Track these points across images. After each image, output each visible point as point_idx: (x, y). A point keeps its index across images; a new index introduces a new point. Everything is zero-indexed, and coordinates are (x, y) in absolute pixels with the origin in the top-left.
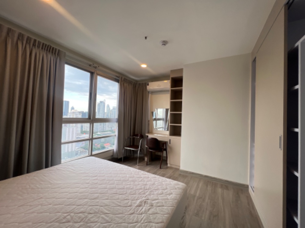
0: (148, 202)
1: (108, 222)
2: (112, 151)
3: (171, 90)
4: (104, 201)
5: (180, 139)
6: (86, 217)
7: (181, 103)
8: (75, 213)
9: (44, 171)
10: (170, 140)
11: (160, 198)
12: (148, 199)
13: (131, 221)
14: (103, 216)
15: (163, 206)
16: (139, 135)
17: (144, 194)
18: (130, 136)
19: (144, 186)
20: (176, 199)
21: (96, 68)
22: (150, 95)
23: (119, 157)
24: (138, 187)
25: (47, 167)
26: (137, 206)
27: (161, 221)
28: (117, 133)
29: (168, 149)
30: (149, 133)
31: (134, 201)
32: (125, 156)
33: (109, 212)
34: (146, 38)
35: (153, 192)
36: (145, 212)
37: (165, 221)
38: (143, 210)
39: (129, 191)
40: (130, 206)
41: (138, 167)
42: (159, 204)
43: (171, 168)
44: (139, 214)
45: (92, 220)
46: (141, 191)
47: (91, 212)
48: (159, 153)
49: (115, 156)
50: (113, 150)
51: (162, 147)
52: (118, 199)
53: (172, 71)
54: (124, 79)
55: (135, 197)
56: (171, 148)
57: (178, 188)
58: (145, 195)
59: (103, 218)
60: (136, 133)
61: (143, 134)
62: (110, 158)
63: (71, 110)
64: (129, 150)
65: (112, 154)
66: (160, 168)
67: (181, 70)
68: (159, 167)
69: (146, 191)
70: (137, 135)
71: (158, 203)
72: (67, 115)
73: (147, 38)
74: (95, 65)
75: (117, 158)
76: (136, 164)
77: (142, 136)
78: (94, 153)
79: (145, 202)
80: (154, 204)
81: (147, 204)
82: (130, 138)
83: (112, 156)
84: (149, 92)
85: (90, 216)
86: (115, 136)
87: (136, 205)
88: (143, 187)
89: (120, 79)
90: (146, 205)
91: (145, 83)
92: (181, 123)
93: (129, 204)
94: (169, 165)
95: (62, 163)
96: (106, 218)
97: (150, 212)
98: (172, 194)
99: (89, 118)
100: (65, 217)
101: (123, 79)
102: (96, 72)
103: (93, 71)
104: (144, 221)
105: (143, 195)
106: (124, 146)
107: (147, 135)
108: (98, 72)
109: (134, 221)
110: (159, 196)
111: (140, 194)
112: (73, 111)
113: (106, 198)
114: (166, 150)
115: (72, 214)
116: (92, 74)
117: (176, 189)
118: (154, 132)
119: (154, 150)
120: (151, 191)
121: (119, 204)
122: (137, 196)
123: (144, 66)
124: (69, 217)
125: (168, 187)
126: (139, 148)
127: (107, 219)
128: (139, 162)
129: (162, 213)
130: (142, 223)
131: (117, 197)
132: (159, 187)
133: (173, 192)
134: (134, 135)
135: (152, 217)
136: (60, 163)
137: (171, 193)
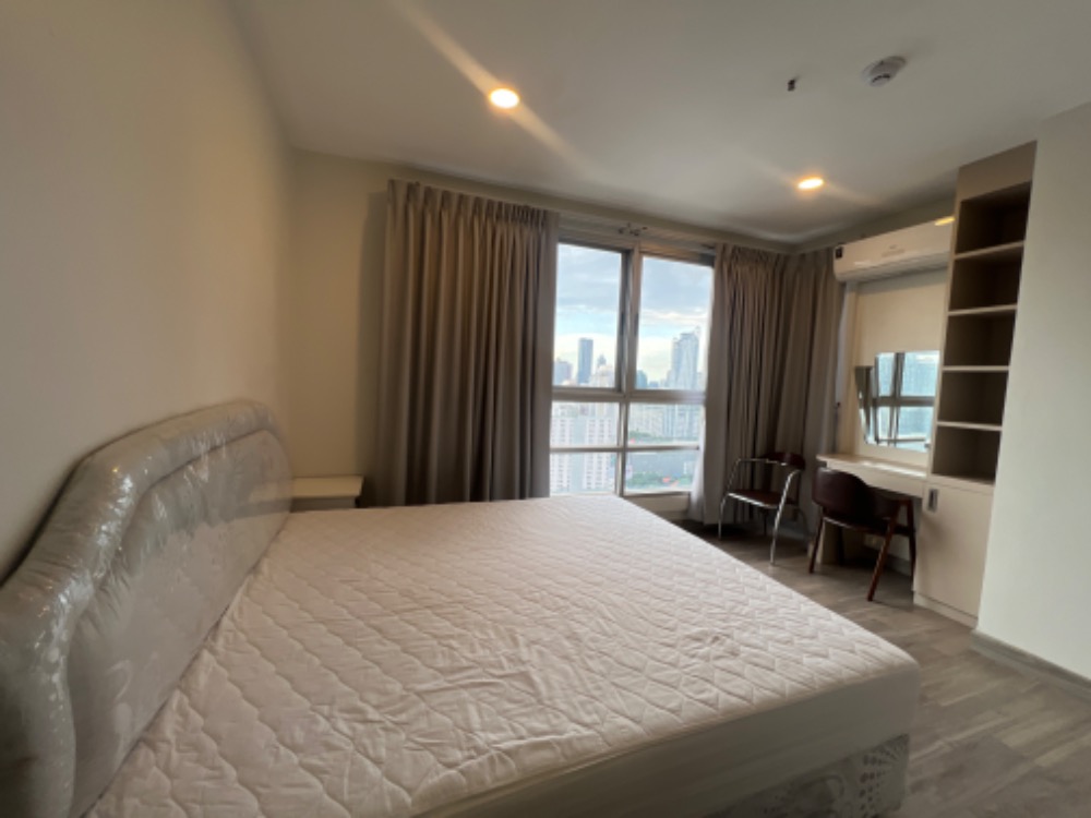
0: (724, 640)
1: (605, 634)
2: (685, 497)
3: (958, 263)
4: (610, 595)
5: (992, 494)
6: (567, 608)
7: (1008, 320)
8: (550, 594)
9: (516, 503)
10: (933, 495)
11: (771, 649)
12: (728, 636)
13: (659, 656)
14: (601, 621)
15: (772, 670)
16: (788, 456)
17: (724, 620)
18: (754, 456)
19: (732, 604)
20: (829, 675)
21: (636, 234)
22: (849, 297)
23: (708, 521)
24: (714, 600)
25: (522, 497)
26: (688, 637)
27: (742, 693)
28: (701, 442)
29: (922, 532)
30: (834, 451)
31: (685, 625)
32: (730, 520)
33: (614, 620)
34: (792, 84)
35: (759, 628)
36: (706, 658)
37: (755, 701)
38: (701, 651)
39: (680, 599)
40: (672, 630)
41: (770, 568)
42: (756, 660)
43: (929, 614)
44: (686, 654)
45: (576, 616)
46: (717, 610)
47: (580, 603)
48: (874, 541)
49: (696, 517)
50: (689, 494)
51: (888, 518)
52: (647, 604)
53: (968, 171)
54: (733, 251)
55: (693, 618)
56: (937, 531)
57: (865, 652)
58: (725, 625)
59: (598, 623)
60: (778, 448)
61: (807, 456)
62: (678, 517)
63: (598, 367)
64: (743, 503)
65: (684, 507)
66: (870, 598)
67: (1025, 154)
68: (866, 595)
69: (733, 617)
70: (780, 457)
71: (756, 656)
72: (587, 382)
73: (797, 85)
74: (636, 226)
75: (701, 523)
76: (767, 557)
77: (799, 462)
78: (628, 490)
79: (716, 639)
80: (743, 655)
81: (721, 644)
82: (753, 464)
83: (686, 512)
84: (843, 285)
85: (574, 609)
86: (698, 448)
87: (687, 633)
88: (729, 604)
89: (717, 253)
90: (714, 646)
91: (829, 251)
92: (999, 421)
93: (670, 624)
94: (918, 600)
95: (551, 494)
96: (605, 626)
97: (720, 663)
98: (825, 656)
99: (619, 388)
100: (531, 592)
101: (729, 251)
102: (640, 248)
103: (628, 245)
104: (693, 671)
105: (719, 623)
106: (726, 490)
107: (821, 458)
108: (646, 246)
109: (668, 660)
110: (770, 643)
111: (711, 615)
112: (602, 368)
113: (620, 592)
114: (909, 532)
115: (544, 593)
116: (627, 254)
117: (852, 652)
118: (862, 450)
119: (849, 522)
120: (750, 624)
121: (645, 615)
122: (698, 617)
123: (811, 184)
124: (537, 594)
125: (821, 636)
126: (779, 501)
127: (607, 629)
128: (779, 555)
129: (757, 681)
130: (687, 674)
131: (646, 599)
132: (787, 623)
133: (835, 654)
134: (772, 453)
135: (718, 674)
136: (546, 493)
137: (824, 653)
